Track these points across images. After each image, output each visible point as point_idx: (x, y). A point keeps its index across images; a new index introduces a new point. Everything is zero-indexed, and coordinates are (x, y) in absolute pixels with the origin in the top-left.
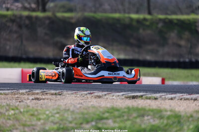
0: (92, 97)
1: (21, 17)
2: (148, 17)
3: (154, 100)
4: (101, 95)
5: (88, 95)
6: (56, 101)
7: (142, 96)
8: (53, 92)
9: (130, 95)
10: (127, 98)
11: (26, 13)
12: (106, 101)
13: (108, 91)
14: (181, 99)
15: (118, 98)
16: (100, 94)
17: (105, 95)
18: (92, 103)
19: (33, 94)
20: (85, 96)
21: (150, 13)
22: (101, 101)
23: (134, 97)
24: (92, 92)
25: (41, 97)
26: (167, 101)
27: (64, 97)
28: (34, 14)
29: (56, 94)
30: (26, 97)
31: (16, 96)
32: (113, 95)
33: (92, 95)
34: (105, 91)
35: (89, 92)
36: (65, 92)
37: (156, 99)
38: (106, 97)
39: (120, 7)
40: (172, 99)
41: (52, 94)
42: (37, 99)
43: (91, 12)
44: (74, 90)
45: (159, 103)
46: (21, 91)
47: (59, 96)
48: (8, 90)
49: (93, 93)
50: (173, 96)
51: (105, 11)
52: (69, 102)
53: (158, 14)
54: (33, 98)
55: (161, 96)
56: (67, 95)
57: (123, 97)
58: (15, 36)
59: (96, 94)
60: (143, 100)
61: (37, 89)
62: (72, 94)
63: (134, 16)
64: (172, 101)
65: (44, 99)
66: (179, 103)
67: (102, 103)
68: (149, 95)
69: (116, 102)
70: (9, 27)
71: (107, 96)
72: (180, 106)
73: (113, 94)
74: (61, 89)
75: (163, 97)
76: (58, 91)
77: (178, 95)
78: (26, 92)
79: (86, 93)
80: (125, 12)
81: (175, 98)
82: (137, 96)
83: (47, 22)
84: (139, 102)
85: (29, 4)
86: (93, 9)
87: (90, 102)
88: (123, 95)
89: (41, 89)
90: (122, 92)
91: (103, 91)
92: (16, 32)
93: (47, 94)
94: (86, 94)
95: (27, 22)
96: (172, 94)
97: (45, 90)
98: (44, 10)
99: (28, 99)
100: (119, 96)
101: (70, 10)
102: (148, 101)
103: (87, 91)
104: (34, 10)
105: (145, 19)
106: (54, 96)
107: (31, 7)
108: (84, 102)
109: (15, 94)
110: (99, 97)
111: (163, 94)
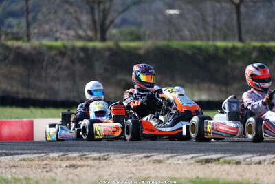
0: (150, 161)
1: (73, 49)
2: (239, 45)
3: (235, 165)
4: (162, 159)
5: (145, 160)
6: (98, 168)
7: (218, 159)
8: (96, 155)
9: (202, 158)
10: (198, 162)
11: (79, 44)
12: (167, 167)
13: (172, 153)
14: (273, 163)
15: (185, 162)
16: (161, 157)
17: (168, 158)
18: (147, 172)
19: (68, 159)
20: (140, 161)
21: (241, 40)
22: (161, 168)
23: (207, 161)
24: (149, 155)
25: (78, 163)
26: (253, 166)
27: (110, 162)
28: (91, 44)
29: (99, 159)
30: (58, 163)
31: (44, 162)
32: (179, 159)
33: (150, 158)
34: (168, 153)
35: (146, 154)
36: (112, 156)
37: (238, 163)
38: (168, 162)
39: (202, 32)
40: (260, 163)
41: (95, 159)
42: (73, 166)
43: (165, 39)
44: (125, 153)
45: (241, 170)
46: (52, 155)
47: (103, 162)
48: (35, 153)
49: (151, 156)
50: (262, 158)
51: (182, 38)
52: (116, 171)
53: (252, 40)
54: (68, 165)
55: (245, 159)
56: (116, 160)
57: (193, 161)
58: (65, 73)
59: (155, 158)
60: (219, 166)
61: (75, 151)
62: (122, 158)
63: (220, 44)
64: (260, 166)
65: (82, 166)
66: (269, 169)
67: (162, 171)
68: (229, 158)
69: (182, 169)
70: (57, 61)
71: (170, 160)
72: (270, 174)
73: (179, 157)
74: (107, 152)
75: (248, 160)
76: (102, 155)
77: (269, 157)
78: (59, 156)
79: (141, 156)
80: (208, 39)
81: (265, 160)
82: (212, 159)
83: (107, 54)
84: (214, 169)
85: (85, 31)
86: (167, 36)
87: (145, 170)
88: (192, 158)
89: (80, 151)
90: (191, 153)
91: (165, 153)
92: (67, 68)
93: (87, 158)
94: (142, 158)
95: (82, 55)
96: (260, 155)
97: (85, 153)
98: (103, 39)
99: (61, 167)
100: (186, 159)
101: (138, 38)
102: (227, 167)
103: (143, 153)
104: (91, 39)
105: (234, 48)
106: (97, 162)
107: (87, 36)
108: (137, 169)
109: (43, 160)
110: (160, 161)
111: (249, 156)
